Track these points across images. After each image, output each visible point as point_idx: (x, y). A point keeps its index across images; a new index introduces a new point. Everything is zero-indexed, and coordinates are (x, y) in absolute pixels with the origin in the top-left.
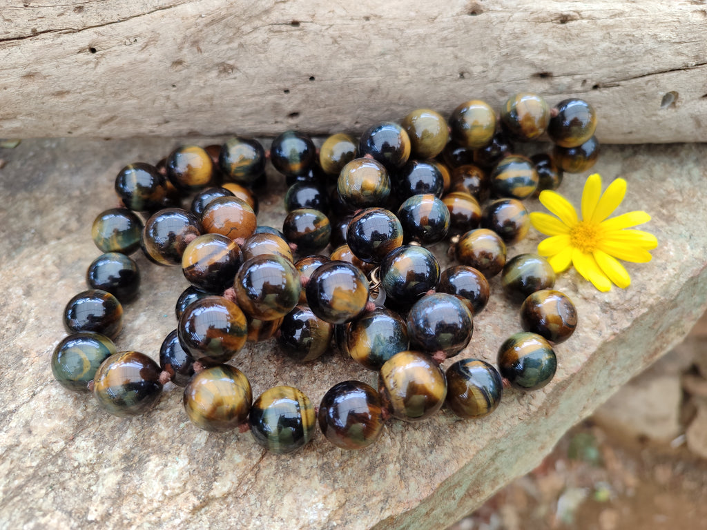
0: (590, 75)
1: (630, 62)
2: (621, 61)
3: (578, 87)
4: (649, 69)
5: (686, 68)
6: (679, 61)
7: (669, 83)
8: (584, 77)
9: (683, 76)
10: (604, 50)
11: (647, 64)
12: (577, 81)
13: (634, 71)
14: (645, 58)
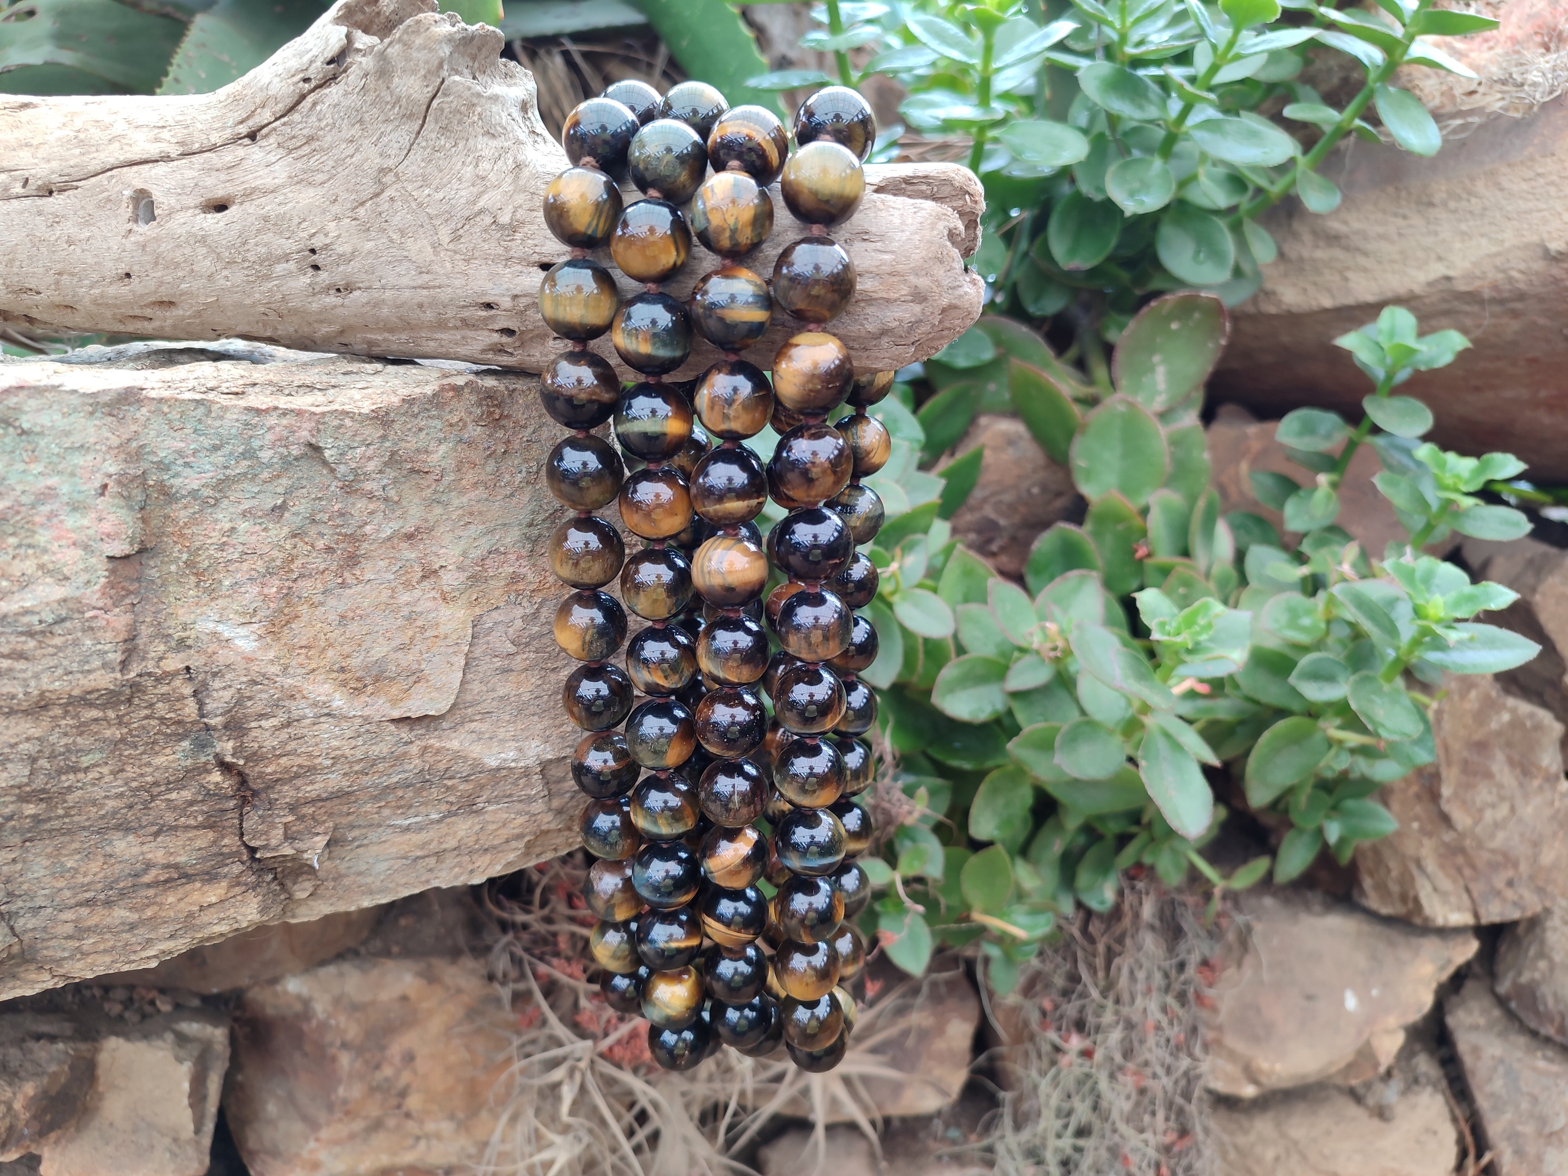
0: (33, 172)
1: (89, 153)
2: (77, 151)
3: (18, 189)
4: (112, 161)
5: (166, 158)
6: (154, 150)
7: (137, 177)
8: (26, 174)
9: (161, 169)
10: (59, 139)
11: (113, 154)
12: (15, 179)
13: (95, 165)
14: (111, 147)
